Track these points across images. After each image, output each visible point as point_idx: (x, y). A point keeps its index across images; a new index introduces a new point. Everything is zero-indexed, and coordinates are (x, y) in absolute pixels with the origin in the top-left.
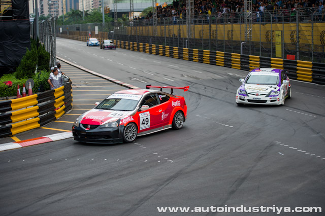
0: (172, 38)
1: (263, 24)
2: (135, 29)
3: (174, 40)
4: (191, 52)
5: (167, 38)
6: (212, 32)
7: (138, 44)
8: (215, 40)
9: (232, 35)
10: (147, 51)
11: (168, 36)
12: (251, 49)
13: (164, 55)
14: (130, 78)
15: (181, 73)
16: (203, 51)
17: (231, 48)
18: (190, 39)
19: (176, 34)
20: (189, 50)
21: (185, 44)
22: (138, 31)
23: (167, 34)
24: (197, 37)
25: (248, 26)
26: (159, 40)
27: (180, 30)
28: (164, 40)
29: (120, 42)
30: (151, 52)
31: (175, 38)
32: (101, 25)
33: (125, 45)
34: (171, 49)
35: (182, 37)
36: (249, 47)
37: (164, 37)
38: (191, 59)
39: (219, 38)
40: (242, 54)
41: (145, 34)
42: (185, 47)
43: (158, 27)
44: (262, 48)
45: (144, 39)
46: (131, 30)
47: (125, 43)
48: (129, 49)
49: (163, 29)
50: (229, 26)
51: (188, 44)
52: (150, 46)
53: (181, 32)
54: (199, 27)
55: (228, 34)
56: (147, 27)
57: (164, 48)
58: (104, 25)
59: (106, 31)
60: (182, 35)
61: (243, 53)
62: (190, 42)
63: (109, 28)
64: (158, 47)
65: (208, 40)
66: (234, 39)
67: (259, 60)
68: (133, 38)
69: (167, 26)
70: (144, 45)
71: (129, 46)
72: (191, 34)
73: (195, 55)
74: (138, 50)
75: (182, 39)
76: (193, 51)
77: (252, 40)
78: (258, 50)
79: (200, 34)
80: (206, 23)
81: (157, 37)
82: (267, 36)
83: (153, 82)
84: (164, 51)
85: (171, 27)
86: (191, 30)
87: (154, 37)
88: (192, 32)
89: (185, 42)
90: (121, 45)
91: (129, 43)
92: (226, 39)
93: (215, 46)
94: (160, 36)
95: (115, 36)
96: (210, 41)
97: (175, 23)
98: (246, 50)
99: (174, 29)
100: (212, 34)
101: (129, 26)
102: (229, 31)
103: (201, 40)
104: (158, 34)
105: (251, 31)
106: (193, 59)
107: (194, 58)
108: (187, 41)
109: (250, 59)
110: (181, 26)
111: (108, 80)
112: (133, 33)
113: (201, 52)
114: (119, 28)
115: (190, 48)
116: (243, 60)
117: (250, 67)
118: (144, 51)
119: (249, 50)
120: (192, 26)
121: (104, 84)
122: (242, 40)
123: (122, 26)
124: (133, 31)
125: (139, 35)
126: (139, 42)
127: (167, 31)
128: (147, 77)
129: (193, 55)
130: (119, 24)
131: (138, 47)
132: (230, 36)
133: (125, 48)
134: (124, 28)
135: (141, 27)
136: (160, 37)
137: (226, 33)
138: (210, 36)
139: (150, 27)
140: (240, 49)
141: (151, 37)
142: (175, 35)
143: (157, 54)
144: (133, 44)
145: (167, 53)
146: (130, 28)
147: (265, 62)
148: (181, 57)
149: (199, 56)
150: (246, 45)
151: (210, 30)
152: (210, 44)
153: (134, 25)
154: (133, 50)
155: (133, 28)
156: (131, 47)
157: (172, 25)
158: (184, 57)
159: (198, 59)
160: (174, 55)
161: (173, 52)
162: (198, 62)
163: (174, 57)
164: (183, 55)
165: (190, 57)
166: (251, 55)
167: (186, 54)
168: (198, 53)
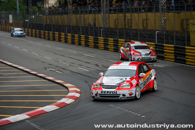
0: (87, 27)
1: (178, 13)
2: (50, 18)
3: (89, 29)
4: (106, 41)
5: (82, 27)
6: (126, 21)
7: (54, 34)
8: (129, 30)
9: (147, 24)
10: (63, 40)
11: (83, 25)
12: (166, 38)
13: (80, 44)
14: (46, 69)
15: (96, 63)
16: (118, 41)
17: (146, 37)
18: (105, 28)
19: (92, 23)
20: (104, 39)
21: (100, 33)
22: (53, 20)
23: (82, 23)
24: (112, 26)
25: (162, 15)
26: (74, 30)
27: (95, 19)
28: (80, 29)
29: (36, 32)
30: (66, 42)
31: (90, 28)
32: (16, 14)
33: (40, 35)
34: (87, 38)
35: (97, 26)
36: (163, 36)
37: (79, 27)
38: (106, 49)
39: (134, 27)
40: (157, 43)
41: (60, 23)
42: (100, 36)
43: (74, 16)
44: (176, 37)
45: (60, 28)
46: (46, 19)
47: (40, 32)
48: (45, 38)
49: (79, 18)
50: (143, 15)
51: (103, 34)
52: (66, 35)
53: (97, 21)
54: (113, 16)
55: (143, 23)
56: (62, 16)
57: (80, 37)
58: (18, 13)
59: (21, 20)
60: (97, 24)
62: (105, 31)
63: (24, 17)
64: (73, 36)
65: (123, 29)
66: (148, 28)
67: (173, 49)
68: (48, 27)
69: (82, 15)
70: (60, 35)
71: (45, 35)
72: (106, 24)
73: (110, 44)
74: (54, 40)
75: (97, 28)
76: (108, 40)
77: (167, 29)
78: (172, 39)
79: (115, 23)
80: (121, 12)
81: (72, 26)
82: (182, 25)
83: (68, 72)
84: (80, 40)
85: (86, 16)
86: (106, 19)
87: (69, 26)
88: (107, 21)
89: (100, 31)
90: (36, 34)
91: (44, 33)
92: (141, 28)
93: (130, 36)
94: (75, 25)
95: (30, 25)
96: (124, 30)
97: (90, 12)
98: (161, 39)
99: (90, 18)
100: (127, 23)
101: (44, 14)
102: (144, 20)
103: (116, 29)
104: (73, 23)
105: (165, 20)
106: (109, 49)
107: (109, 47)
108: (103, 31)
109: (165, 48)
110: (96, 15)
111: (23, 70)
112: (48, 22)
113: (116, 42)
114: (33, 17)
115: (105, 37)
116: (157, 49)
117: (165, 56)
118: (60, 40)
119: (163, 39)
120: (107, 15)
121: (19, 75)
122: (157, 29)
123: (37, 15)
124: (48, 20)
125: (54, 24)
126: (54, 31)
127: (82, 21)
128: (62, 67)
129: (109, 44)
130: (34, 13)
131: (54, 37)
132: (145, 25)
133: (40, 37)
134: (39, 17)
135: (56, 16)
136: (75, 27)
137: (141, 22)
138: (125, 25)
139: (65, 16)
140: (154, 38)
141: (66, 26)
142: (90, 24)
143: (73, 43)
144: (49, 33)
145: (83, 43)
146: (45, 16)
147: (180, 51)
148: (96, 47)
149: (114, 45)
150: (160, 34)
151: (125, 19)
152: (124, 33)
153: (50, 14)
154: (49, 39)
155: (48, 16)
156: (46, 37)
157: (87, 13)
158: (99, 46)
159: (113, 48)
160: (89, 44)
161: (89, 42)
162: (114, 51)
163: (89, 46)
164: (99, 44)
165: (105, 46)
166: (166, 44)
167: (101, 43)
168: (114, 42)
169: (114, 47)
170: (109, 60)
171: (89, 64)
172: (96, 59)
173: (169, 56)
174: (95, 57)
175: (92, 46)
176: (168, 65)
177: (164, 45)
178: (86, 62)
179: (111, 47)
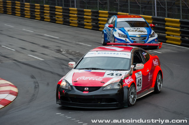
4: (81, 13)
10: (18, 13)
13: (42, 19)
16: (98, 13)
17: (139, 7)
20: (78, 11)
30: (23, 15)
34: (52, 9)
36: (164, 4)
38: (81, 25)
40: (156, 16)
42: (73, 6)
52: (22, 5)
57: (42, 8)
61: (158, 15)
64: (33, 7)
67: (179, 25)
70: (14, 4)
73: (87, 19)
76: (84, 12)
84: (42, 13)
93: (117, 5)
98: (162, 10)
106: (85, 25)
107: (85, 23)
109: (166, 24)
113: (96, 14)
117: (167, 37)
119: (165, 10)
129: (84, 19)
131: (5, 8)
143: (33, 17)
145: (47, 16)
148: (66, 22)
149: (93, 20)
150: (161, 3)
152: (108, 1)
158: (71, 21)
159: (91, 24)
160: (57, 19)
161: (56, 15)
162: (92, 29)
163: (57, 22)
164: (70, 18)
165: (79, 21)
166: (168, 17)
167: (74, 17)
168: (92, 15)
169: (92, 22)
170: (80, 43)
171: (46, 49)
172: (60, 42)
173: (173, 35)
174: (60, 38)
175: (60, 21)
176: (169, 51)
177: (166, 18)
178: (44, 47)
179: (88, 22)
